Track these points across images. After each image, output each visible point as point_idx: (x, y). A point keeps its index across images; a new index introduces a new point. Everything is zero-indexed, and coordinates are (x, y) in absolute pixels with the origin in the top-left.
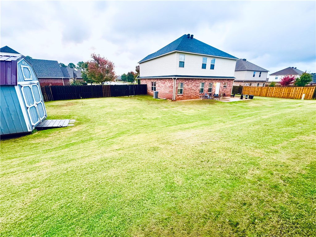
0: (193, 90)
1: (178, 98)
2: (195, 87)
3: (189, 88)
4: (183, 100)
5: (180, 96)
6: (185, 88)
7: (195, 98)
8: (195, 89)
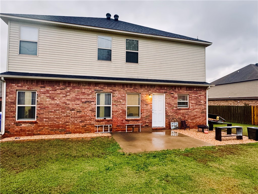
0: (73, 110)
1: (17, 129)
2: (78, 102)
3: (58, 105)
4: (39, 134)
5: (23, 125)
6: (44, 103)
7: (83, 131)
8: (78, 107)
